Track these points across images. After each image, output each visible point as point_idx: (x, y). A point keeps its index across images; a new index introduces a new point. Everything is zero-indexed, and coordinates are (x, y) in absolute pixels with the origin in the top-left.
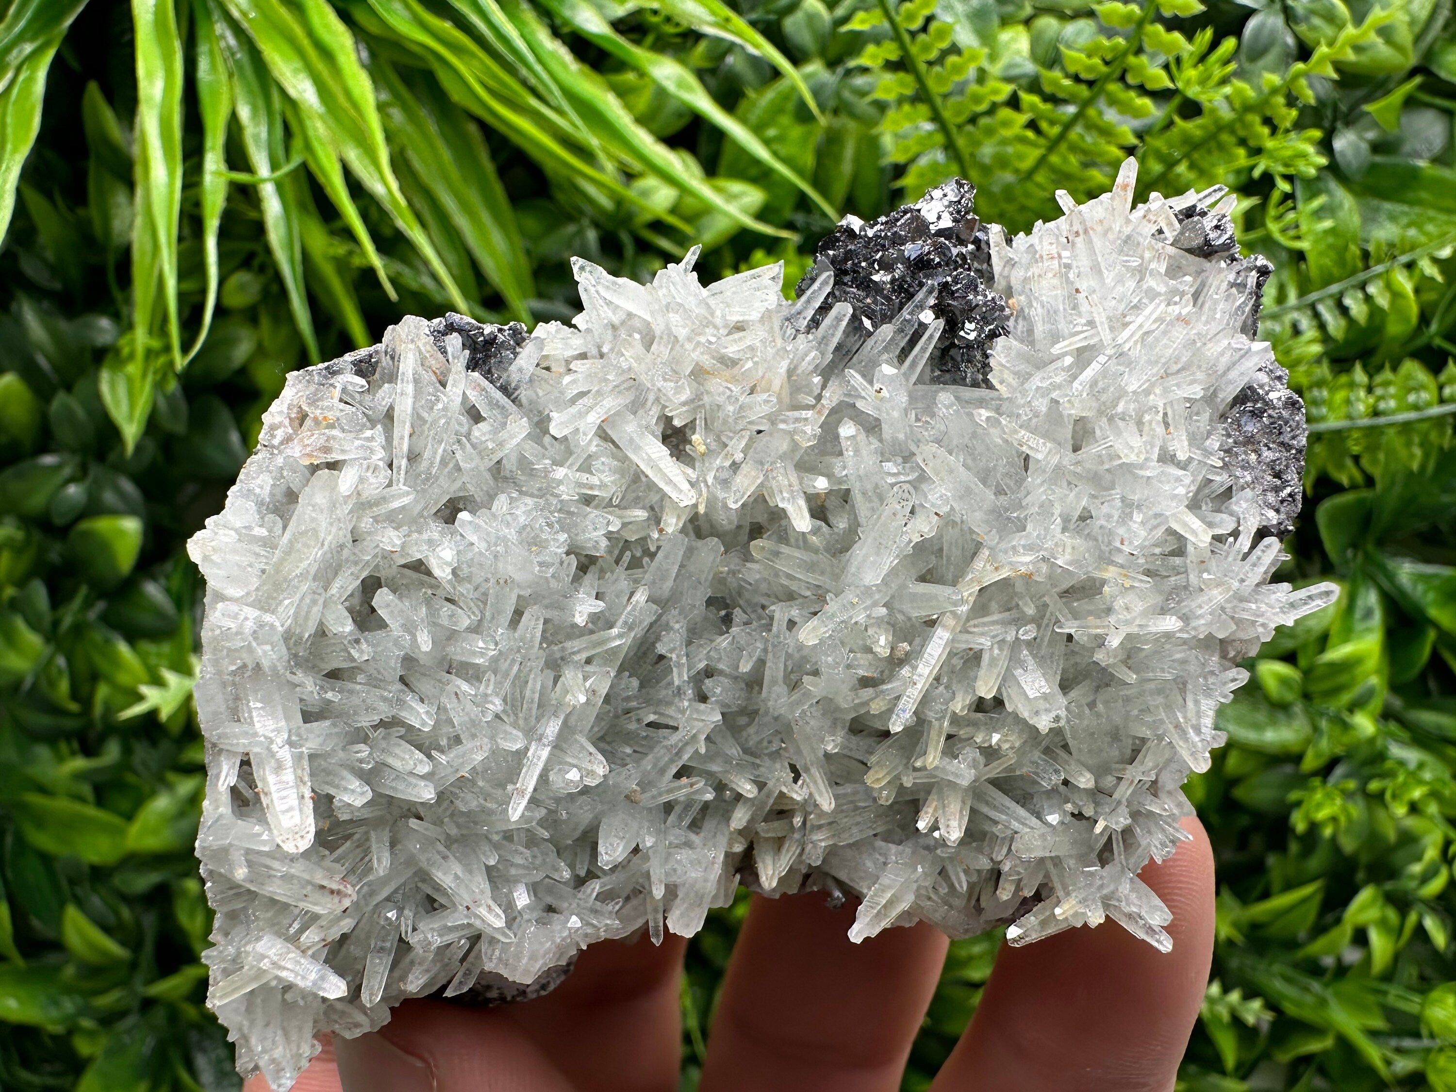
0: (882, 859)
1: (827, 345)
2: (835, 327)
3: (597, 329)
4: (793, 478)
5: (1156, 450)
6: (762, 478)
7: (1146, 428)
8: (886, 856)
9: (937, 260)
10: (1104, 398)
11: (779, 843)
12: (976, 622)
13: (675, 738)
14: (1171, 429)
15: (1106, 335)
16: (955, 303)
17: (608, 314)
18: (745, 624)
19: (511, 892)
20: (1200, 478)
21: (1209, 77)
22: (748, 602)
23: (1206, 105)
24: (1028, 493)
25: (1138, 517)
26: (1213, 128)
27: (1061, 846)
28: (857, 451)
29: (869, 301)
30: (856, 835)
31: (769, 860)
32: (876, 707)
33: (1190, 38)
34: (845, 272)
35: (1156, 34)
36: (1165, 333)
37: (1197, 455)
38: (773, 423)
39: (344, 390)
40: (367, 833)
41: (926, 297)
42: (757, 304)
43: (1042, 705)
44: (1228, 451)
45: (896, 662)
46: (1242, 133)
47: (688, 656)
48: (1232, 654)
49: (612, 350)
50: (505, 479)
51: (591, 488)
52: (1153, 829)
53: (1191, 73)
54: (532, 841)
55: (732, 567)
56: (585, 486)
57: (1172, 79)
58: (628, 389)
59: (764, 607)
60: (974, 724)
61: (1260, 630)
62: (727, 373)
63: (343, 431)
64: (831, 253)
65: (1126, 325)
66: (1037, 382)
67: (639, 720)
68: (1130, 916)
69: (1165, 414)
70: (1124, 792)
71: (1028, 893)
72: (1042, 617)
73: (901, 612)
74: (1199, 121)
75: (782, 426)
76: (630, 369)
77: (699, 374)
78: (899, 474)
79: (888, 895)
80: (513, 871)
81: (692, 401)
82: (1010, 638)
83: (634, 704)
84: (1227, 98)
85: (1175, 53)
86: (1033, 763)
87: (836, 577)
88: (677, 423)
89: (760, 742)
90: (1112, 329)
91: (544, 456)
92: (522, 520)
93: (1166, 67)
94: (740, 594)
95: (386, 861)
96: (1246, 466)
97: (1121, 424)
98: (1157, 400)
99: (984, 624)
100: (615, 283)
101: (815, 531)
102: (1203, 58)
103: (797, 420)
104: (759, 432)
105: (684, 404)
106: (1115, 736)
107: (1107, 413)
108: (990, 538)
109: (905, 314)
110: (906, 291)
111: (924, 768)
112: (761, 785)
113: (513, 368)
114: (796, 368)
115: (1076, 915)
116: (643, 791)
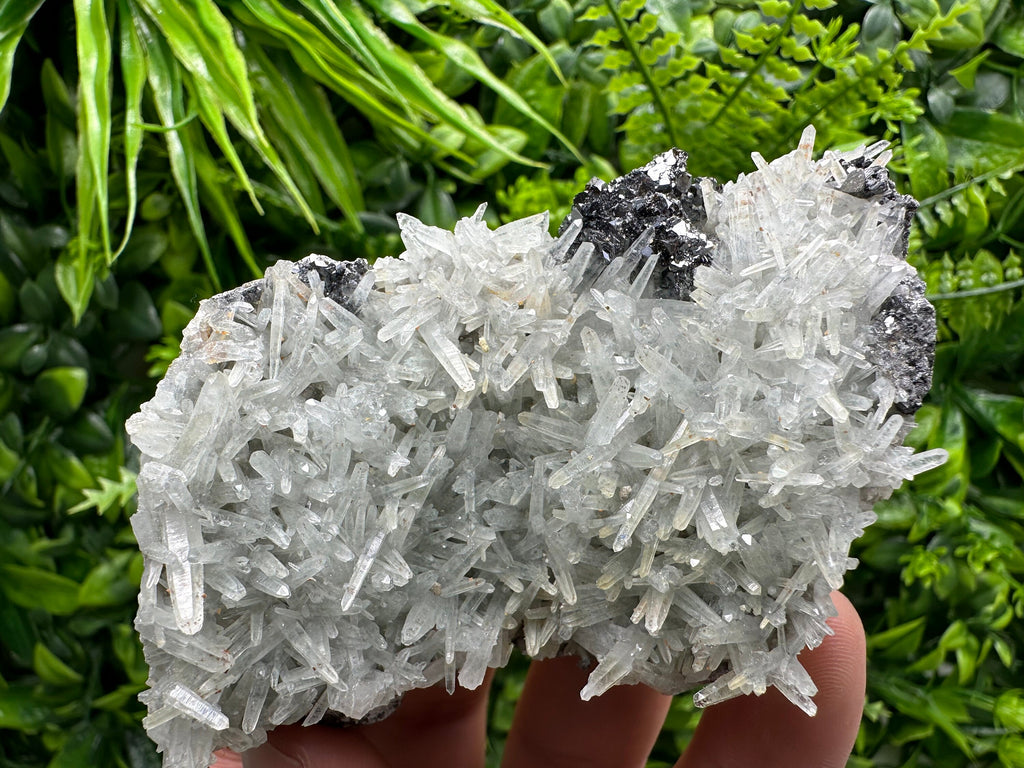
0: (613, 638)
1: (578, 270)
2: (584, 258)
3: (415, 263)
4: (550, 368)
5: (815, 348)
6: (527, 368)
7: (808, 331)
8: (616, 636)
9: (656, 209)
10: (779, 308)
11: (541, 623)
12: (676, 473)
13: (464, 551)
14: (828, 331)
15: (781, 262)
16: (667, 242)
17: (423, 252)
18: (518, 469)
19: (348, 656)
20: (850, 367)
21: (840, 52)
22: (521, 454)
23: (838, 72)
24: (720, 378)
25: (797, 399)
26: (843, 88)
27: (736, 636)
28: (594, 350)
29: (607, 239)
30: (594, 620)
31: (533, 636)
32: (604, 534)
33: (826, 24)
34: (591, 218)
35: (802, 22)
36: (822, 262)
37: (846, 350)
38: (537, 327)
39: (238, 312)
40: (249, 615)
41: (647, 238)
42: (528, 243)
43: (723, 535)
44: (874, 346)
45: (620, 500)
46: (863, 91)
47: (476, 492)
48: (870, 498)
49: (426, 277)
50: (350, 369)
51: (408, 376)
52: (808, 625)
53: (827, 49)
54: (363, 622)
55: (509, 429)
56: (404, 375)
57: (814, 54)
58: (436, 305)
59: (532, 457)
60: (676, 546)
61: (890, 481)
62: (505, 293)
63: (235, 341)
64: (581, 205)
65: (798, 253)
66: (725, 299)
67: (442, 537)
68: (788, 687)
69: (824, 320)
70: (784, 598)
71: (713, 668)
72: (727, 470)
73: (625, 464)
74: (833, 83)
75: (544, 330)
76: (437, 291)
77: (485, 294)
78: (625, 365)
79: (611, 666)
80: (350, 642)
81: (480, 313)
82: (702, 484)
83: (440, 525)
84: (853, 66)
85: (815, 35)
86: (716, 575)
87: (582, 437)
88: (469, 329)
89: (529, 552)
90: (786, 257)
91: (376, 354)
92: (356, 401)
93: (810, 45)
94: (515, 449)
95: (259, 636)
96: (887, 357)
97: (790, 328)
98: (817, 310)
99: (683, 475)
100: (427, 231)
101: (562, 407)
102: (835, 39)
103: (555, 326)
104: (527, 335)
105: (474, 316)
106: (779, 557)
107: (781, 319)
108: (689, 412)
109: (633, 249)
110: (634, 232)
111: (638, 576)
112: (526, 584)
113: (355, 292)
114: (555, 287)
115: (746, 685)
116: (443, 587)
